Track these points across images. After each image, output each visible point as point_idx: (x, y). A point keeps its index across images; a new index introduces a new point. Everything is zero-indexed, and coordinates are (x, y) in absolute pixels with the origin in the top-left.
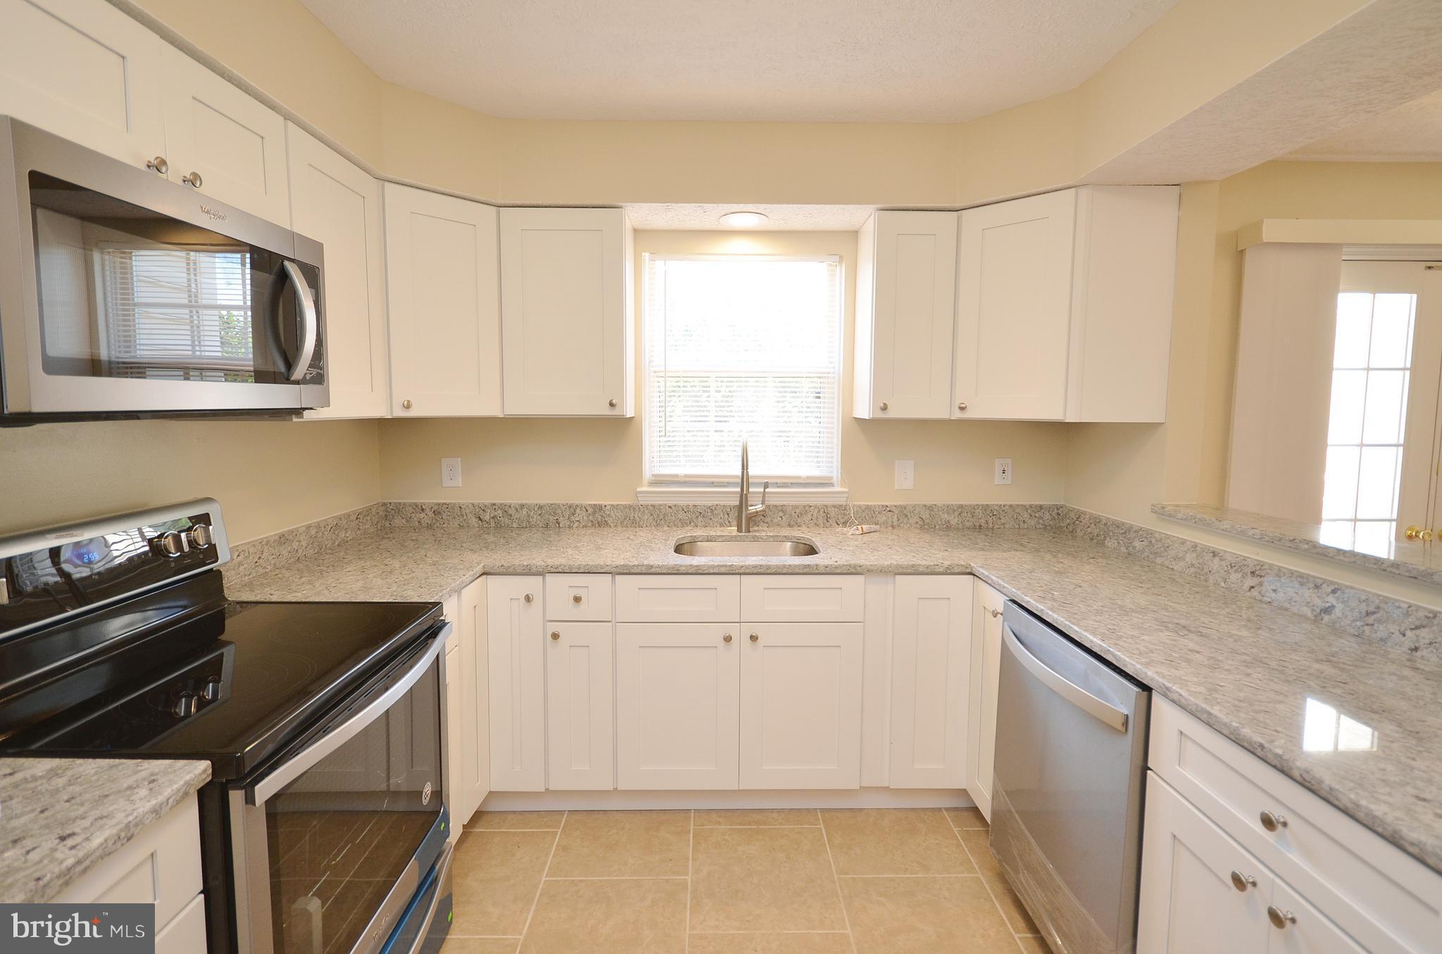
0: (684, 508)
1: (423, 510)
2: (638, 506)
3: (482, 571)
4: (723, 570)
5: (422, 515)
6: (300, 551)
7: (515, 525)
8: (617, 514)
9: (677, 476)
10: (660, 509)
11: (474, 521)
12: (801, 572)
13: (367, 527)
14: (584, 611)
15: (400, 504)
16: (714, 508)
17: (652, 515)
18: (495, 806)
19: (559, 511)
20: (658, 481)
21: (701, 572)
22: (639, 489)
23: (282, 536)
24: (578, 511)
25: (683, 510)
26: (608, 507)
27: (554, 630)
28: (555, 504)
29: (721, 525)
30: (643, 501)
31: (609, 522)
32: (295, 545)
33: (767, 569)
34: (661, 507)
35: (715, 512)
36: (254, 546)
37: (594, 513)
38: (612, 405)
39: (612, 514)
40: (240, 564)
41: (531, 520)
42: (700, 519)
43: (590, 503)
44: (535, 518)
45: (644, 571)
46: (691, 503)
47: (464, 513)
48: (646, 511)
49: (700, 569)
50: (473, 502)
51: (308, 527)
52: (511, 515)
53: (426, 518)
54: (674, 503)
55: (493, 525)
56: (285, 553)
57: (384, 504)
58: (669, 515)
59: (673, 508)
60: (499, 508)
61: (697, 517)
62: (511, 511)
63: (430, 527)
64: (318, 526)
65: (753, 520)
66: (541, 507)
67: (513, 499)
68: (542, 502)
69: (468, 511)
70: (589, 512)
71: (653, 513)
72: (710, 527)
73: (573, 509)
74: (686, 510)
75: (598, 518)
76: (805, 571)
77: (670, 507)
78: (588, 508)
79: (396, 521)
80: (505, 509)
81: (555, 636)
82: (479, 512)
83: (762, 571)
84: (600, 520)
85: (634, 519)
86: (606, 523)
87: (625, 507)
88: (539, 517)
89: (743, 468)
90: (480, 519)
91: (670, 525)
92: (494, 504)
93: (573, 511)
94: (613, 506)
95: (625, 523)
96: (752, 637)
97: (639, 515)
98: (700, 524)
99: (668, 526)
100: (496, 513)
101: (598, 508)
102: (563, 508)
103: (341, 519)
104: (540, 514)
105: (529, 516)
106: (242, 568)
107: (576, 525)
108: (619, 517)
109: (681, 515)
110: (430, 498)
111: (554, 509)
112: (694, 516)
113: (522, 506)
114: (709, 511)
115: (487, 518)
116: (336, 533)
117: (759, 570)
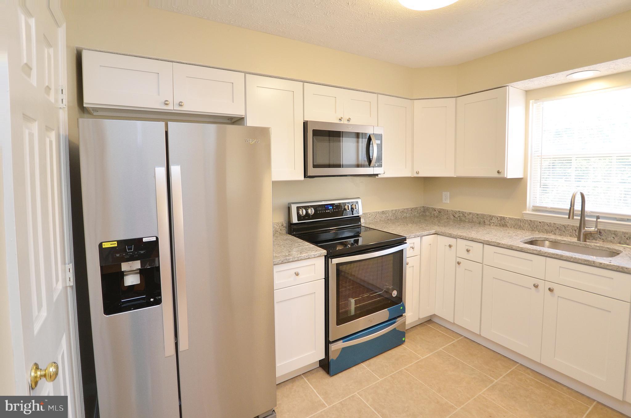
0: (548, 224)
1: (435, 210)
2: (522, 220)
3: (435, 233)
4: (535, 252)
5: (435, 212)
6: (389, 217)
7: (467, 221)
8: (512, 222)
9: (546, 208)
10: (534, 223)
11: (452, 217)
12: (583, 263)
13: (415, 213)
14: (471, 256)
15: (428, 207)
16: (566, 226)
17: (530, 225)
18: (435, 320)
19: (485, 217)
20: (537, 209)
21: (523, 251)
22: (524, 212)
23: (383, 212)
24: (493, 218)
25: (548, 225)
26: (508, 218)
27: (459, 261)
28: (483, 214)
29: (571, 236)
30: (526, 218)
31: (508, 225)
32: (387, 215)
33: (561, 257)
34: (535, 222)
35: (567, 228)
36: (374, 213)
37: (501, 220)
38: (498, 172)
39: (509, 222)
40: (370, 217)
41: (473, 220)
42: (557, 230)
43: (500, 215)
44: (475, 219)
45: (496, 245)
46: (552, 222)
47: (449, 213)
48: (527, 223)
49: (523, 249)
50: (452, 209)
51: (392, 210)
52: (466, 217)
53: (436, 213)
54: (542, 221)
55: (459, 219)
56: (384, 217)
57: (424, 207)
58: (539, 226)
59: (542, 223)
60: (461, 213)
61: (556, 230)
62: (466, 215)
63: (437, 217)
64: (396, 210)
65: (588, 236)
66: (478, 215)
67: (467, 211)
68: (478, 213)
69: (450, 213)
70: (499, 219)
71: (530, 224)
72: (564, 236)
73: (491, 217)
74: (549, 225)
75: (503, 223)
76: (585, 263)
77: (540, 222)
78: (498, 218)
79: (427, 213)
80: (463, 214)
81: (459, 263)
82: (454, 213)
83: (558, 257)
84: (503, 224)
85: (520, 226)
86: (506, 226)
87: (516, 219)
88: (477, 219)
89: (571, 206)
90: (454, 217)
91: (539, 231)
92: (460, 211)
93: (491, 218)
94: (510, 218)
95: (516, 227)
96: (550, 289)
97: (523, 224)
98: (557, 233)
99: (539, 232)
100: (460, 215)
101: (503, 219)
102: (487, 216)
103: (405, 209)
104: (477, 218)
105: (473, 218)
106: (370, 218)
107: (492, 224)
108: (513, 224)
109: (546, 227)
110: (438, 207)
111: (483, 216)
112: (554, 229)
113: (470, 213)
114: (563, 227)
115: (457, 216)
116: (403, 214)
117: (556, 257)
